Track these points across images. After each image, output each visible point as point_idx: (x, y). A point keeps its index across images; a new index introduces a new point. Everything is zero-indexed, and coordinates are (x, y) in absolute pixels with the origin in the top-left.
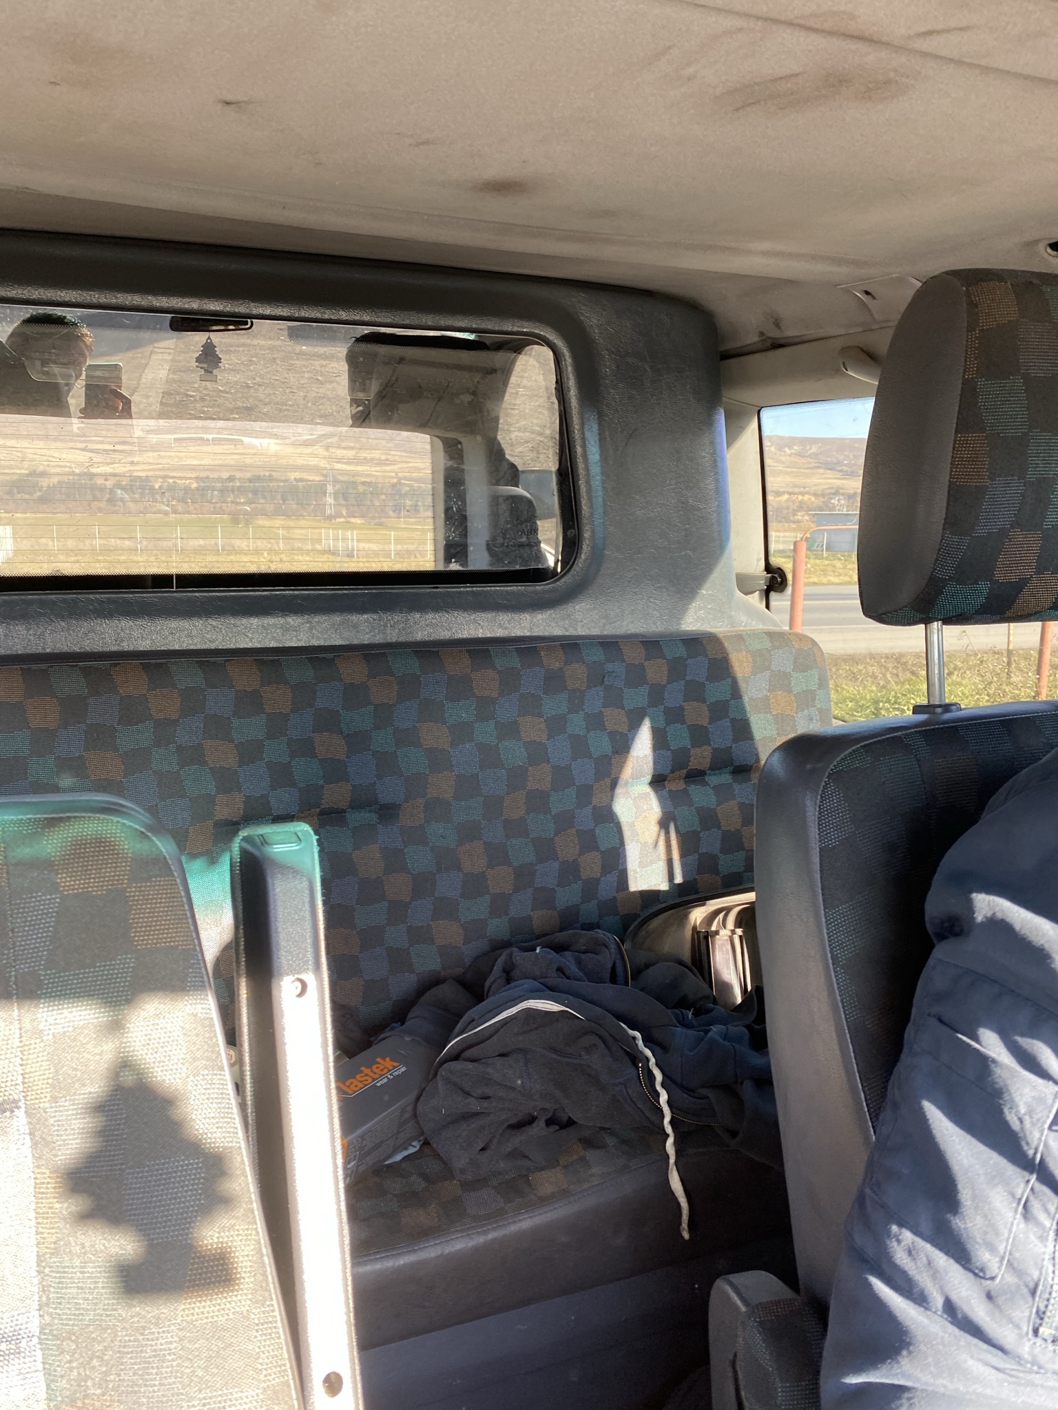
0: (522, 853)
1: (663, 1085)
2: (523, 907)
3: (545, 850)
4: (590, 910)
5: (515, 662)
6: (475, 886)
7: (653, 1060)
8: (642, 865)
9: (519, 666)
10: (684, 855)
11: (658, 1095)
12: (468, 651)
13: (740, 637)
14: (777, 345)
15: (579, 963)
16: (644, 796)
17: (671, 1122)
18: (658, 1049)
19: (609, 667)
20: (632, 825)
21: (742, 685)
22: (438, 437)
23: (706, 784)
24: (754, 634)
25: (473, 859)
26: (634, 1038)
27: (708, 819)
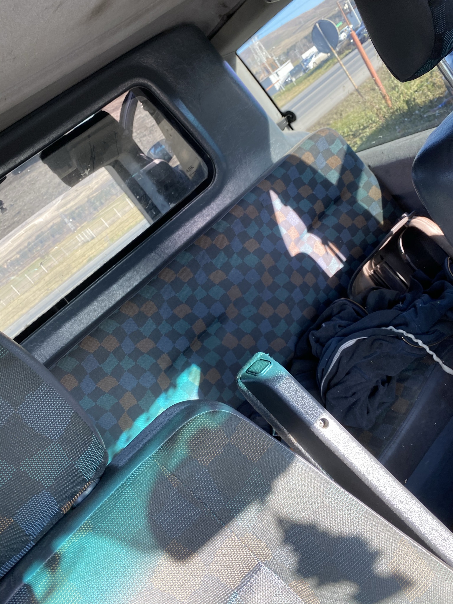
0: (282, 294)
1: (417, 338)
2: (298, 314)
3: (290, 287)
4: (322, 296)
5: (226, 225)
6: (275, 320)
7: (404, 332)
8: (328, 264)
9: (228, 225)
10: (339, 248)
11: (417, 343)
12: (205, 234)
13: (300, 148)
14: (229, 16)
15: (341, 318)
16: (310, 238)
17: (430, 349)
18: (403, 327)
19: (261, 199)
20: (313, 252)
21: (314, 166)
22: (107, 165)
23: (328, 216)
24: (304, 143)
25: (267, 311)
26: (391, 330)
27: (339, 228)
